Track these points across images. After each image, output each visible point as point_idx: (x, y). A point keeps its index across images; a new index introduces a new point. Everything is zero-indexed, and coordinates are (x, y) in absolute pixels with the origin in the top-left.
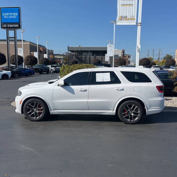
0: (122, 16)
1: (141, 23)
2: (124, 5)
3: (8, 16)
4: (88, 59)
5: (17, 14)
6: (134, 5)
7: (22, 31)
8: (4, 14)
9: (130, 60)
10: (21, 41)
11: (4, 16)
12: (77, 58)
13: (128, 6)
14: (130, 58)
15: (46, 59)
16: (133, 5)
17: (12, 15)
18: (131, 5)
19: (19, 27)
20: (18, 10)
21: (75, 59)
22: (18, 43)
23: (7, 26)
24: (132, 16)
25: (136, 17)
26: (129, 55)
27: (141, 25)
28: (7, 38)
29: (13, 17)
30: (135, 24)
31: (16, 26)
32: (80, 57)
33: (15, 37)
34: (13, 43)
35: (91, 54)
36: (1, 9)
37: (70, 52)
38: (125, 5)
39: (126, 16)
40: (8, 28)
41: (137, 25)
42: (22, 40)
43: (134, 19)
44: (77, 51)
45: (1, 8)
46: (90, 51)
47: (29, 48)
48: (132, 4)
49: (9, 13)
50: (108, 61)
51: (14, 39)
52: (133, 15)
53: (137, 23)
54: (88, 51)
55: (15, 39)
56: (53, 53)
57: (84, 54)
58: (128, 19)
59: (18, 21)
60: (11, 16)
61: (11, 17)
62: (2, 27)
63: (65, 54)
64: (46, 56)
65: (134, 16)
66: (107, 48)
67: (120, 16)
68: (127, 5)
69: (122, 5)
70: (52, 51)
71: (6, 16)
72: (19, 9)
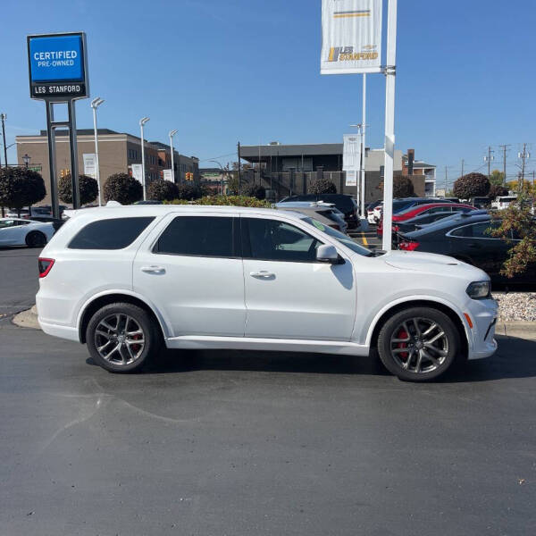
0: (338, 45)
1: (394, 68)
2: (341, 13)
3: (51, 61)
4: (299, 181)
5: (74, 54)
6: (372, 13)
7: (95, 102)
8: (38, 56)
9: (430, 181)
10: (91, 132)
11: (39, 60)
12: (267, 179)
13: (354, 18)
14: (432, 174)
15: (168, 183)
16: (368, 11)
17: (62, 59)
18: (363, 11)
19: (83, 93)
20: (79, 41)
21: (259, 181)
22: (80, 139)
23: (47, 89)
24: (369, 46)
25: (379, 50)
26: (428, 166)
27: (394, 74)
28: (49, 124)
29: (65, 63)
30: (378, 70)
31: (73, 88)
32: (276, 175)
33: (70, 123)
34: (65, 140)
35: (309, 165)
36: (28, 40)
37: (244, 162)
38: (344, 13)
39: (351, 49)
40: (50, 97)
41: (383, 73)
42: (93, 130)
43: (374, 56)
44: (265, 159)
45: (29, 38)
46: (306, 157)
47: (125, 151)
48: (366, 9)
49: (53, 53)
50: (355, 185)
51: (67, 128)
52: (372, 44)
53: (383, 66)
54: (300, 157)
55: (71, 130)
56: (197, 164)
57: (287, 166)
58: (358, 57)
59: (78, 76)
60: (58, 60)
61: (59, 63)
62: (34, 95)
63: (231, 169)
64: (169, 176)
65: (374, 47)
66: (342, 146)
67: (332, 46)
68: (352, 12)
69: (336, 13)
70: (195, 161)
71: (46, 60)
72: (81, 39)
